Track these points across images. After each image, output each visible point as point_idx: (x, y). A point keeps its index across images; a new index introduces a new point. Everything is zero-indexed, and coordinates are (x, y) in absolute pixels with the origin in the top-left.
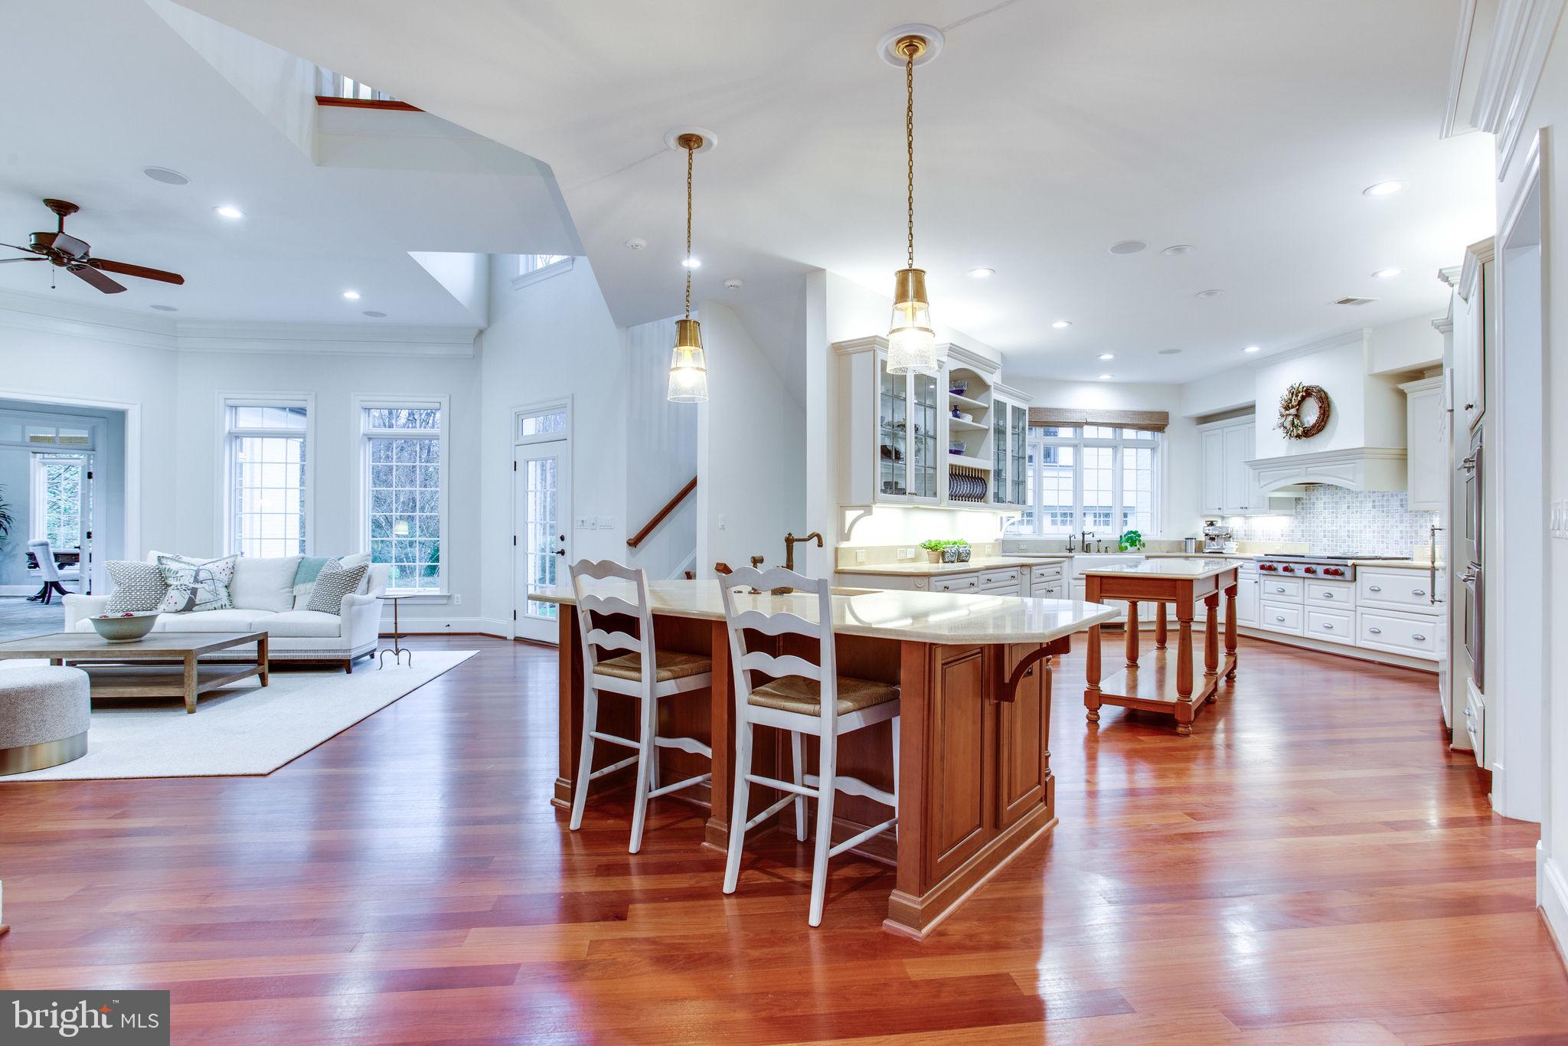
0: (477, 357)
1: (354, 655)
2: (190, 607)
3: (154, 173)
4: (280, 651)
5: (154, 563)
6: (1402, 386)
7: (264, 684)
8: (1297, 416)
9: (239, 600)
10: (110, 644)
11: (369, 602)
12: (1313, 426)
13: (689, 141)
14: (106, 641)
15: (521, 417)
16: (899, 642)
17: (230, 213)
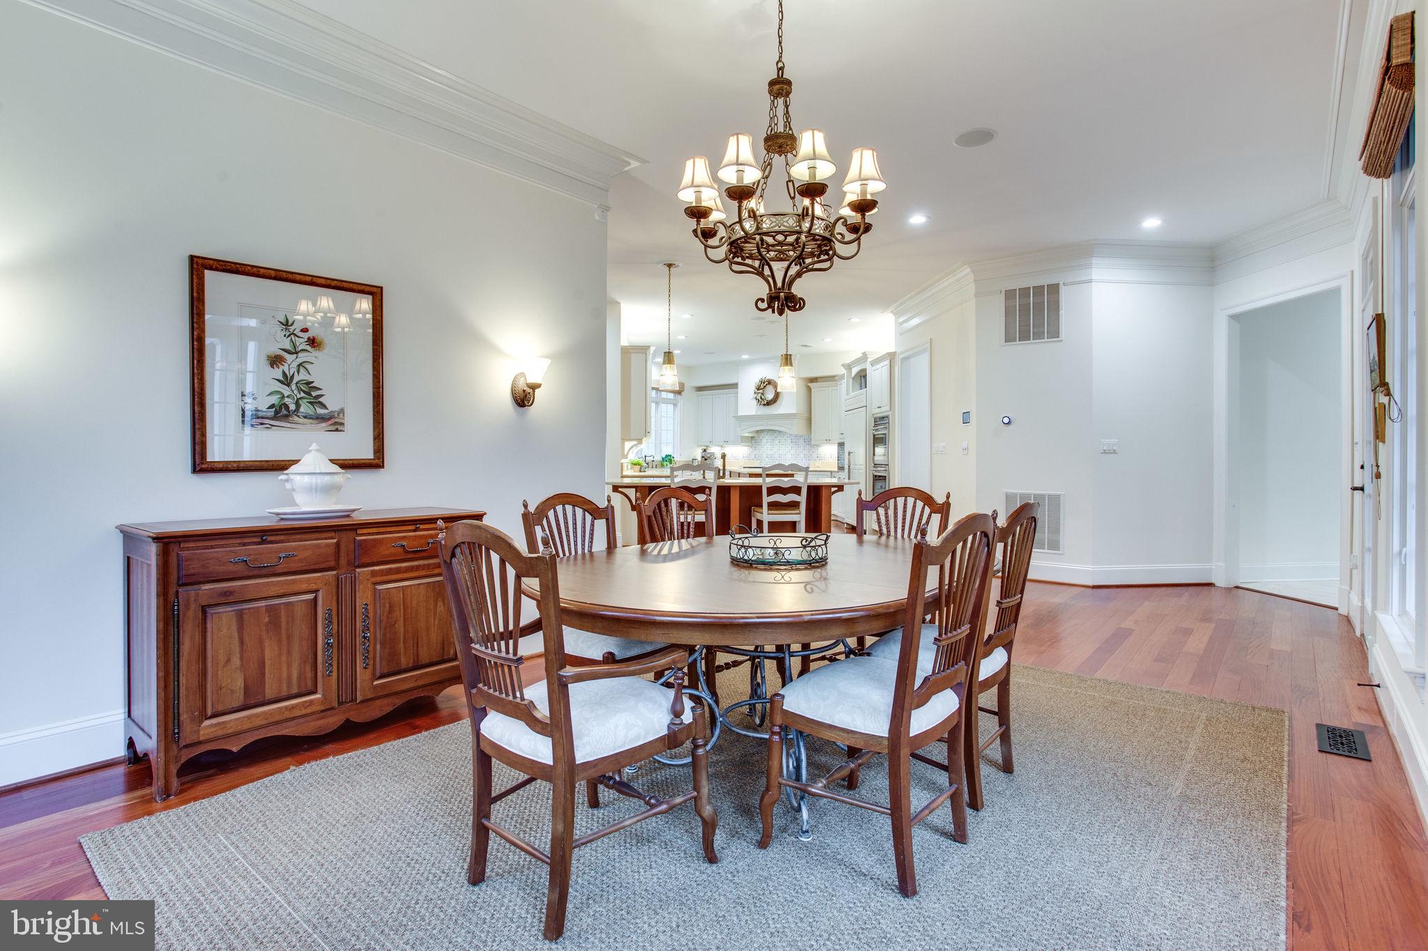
6: (809, 384)
8: (763, 394)
12: (771, 400)
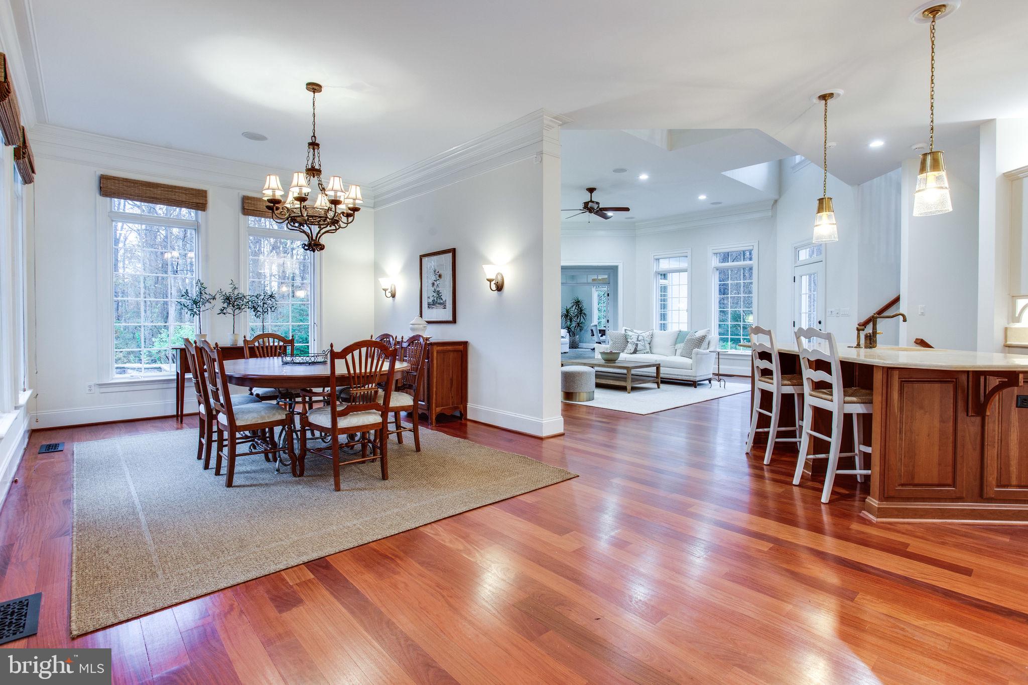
0: (774, 217)
1: (698, 379)
2: (635, 352)
3: (616, 171)
4: (667, 374)
5: (623, 332)
7: (659, 387)
9: (654, 350)
10: (605, 363)
11: (707, 354)
13: (824, 97)
14: (604, 361)
15: (798, 249)
16: (873, 366)
17: (644, 177)
